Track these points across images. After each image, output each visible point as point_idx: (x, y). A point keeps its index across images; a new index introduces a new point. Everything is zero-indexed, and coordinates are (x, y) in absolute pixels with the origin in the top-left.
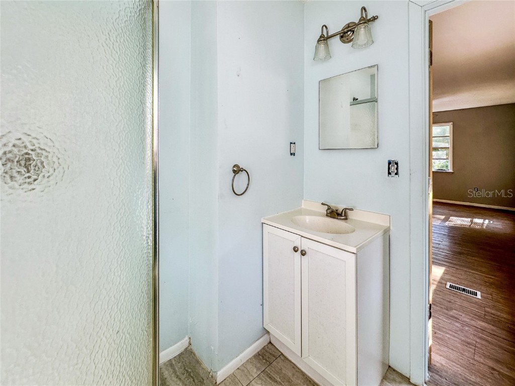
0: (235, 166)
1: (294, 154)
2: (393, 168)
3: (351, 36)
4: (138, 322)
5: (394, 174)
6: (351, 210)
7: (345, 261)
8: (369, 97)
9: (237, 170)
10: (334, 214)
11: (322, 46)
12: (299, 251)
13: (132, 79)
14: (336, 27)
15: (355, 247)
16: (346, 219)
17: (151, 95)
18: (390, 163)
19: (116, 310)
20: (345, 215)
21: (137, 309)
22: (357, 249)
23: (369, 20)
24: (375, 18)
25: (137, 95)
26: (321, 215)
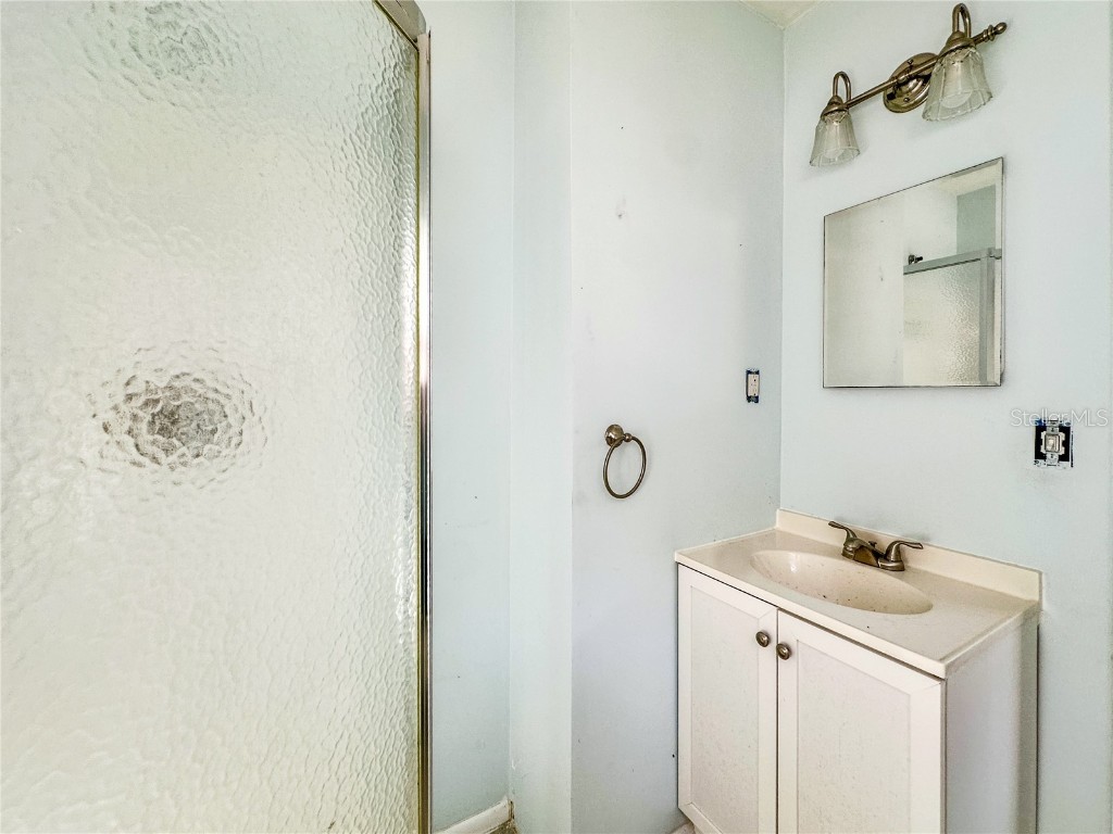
0: (611, 429)
1: (756, 399)
2: (1051, 442)
3: (918, 92)
4: (384, 795)
5: (1056, 456)
6: (918, 546)
7: (909, 696)
8: (953, 253)
9: (617, 438)
10: (865, 551)
11: (835, 127)
12: (773, 645)
13: (366, 233)
14: (872, 73)
15: (941, 660)
16: (901, 569)
17: (413, 268)
18: (1040, 428)
19: (327, 775)
20: (899, 558)
21: (379, 767)
22: (948, 668)
23: (978, 40)
24: (995, 32)
25: (378, 269)
26: (828, 552)
